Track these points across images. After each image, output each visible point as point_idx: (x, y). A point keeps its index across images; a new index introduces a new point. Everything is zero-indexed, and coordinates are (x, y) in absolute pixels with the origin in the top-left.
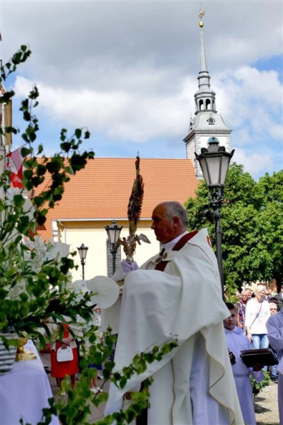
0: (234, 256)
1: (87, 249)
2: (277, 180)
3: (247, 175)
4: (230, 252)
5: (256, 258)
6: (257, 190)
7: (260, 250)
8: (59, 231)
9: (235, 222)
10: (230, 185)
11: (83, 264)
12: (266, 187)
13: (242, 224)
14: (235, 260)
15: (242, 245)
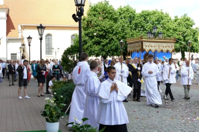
0: (103, 44)
1: (31, 38)
2: (125, 9)
3: (111, 6)
4: (101, 42)
5: (114, 45)
6: (115, 13)
7: (115, 42)
8: (22, 30)
9: (104, 28)
10: (103, 11)
11: (30, 45)
12: (120, 12)
13: (107, 29)
14: (103, 46)
15: (107, 39)
